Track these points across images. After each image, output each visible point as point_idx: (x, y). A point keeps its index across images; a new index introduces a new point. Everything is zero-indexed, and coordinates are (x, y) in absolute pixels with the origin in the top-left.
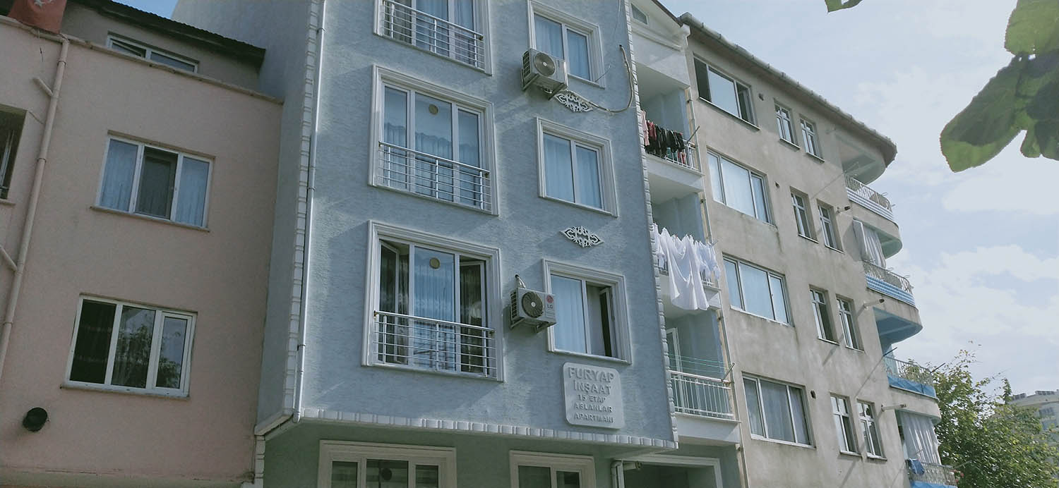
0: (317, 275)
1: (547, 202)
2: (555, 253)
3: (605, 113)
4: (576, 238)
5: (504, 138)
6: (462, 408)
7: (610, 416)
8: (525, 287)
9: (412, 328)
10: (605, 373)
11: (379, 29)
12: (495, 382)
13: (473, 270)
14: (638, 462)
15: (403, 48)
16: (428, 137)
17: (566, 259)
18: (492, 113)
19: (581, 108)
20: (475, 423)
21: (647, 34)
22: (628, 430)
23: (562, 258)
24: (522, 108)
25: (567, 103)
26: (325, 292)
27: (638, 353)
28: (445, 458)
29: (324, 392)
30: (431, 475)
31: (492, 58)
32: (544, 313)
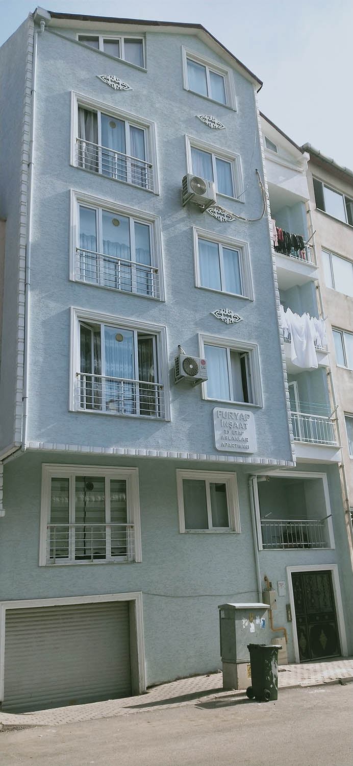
0: (34, 347)
1: (201, 291)
2: (207, 329)
3: (245, 222)
4: (223, 317)
5: (169, 243)
6: (141, 440)
7: (247, 444)
8: (185, 354)
9: (104, 383)
10: (244, 415)
11: (74, 162)
12: (164, 421)
13: (147, 342)
14: (267, 476)
15: (92, 176)
16: (113, 243)
17: (215, 333)
18: (159, 223)
19: (226, 219)
20: (152, 450)
21: (275, 159)
22: (260, 454)
23: (212, 332)
24: (182, 220)
25: (216, 215)
26: (41, 359)
27: (267, 399)
28: (130, 475)
29: (43, 430)
30: (121, 486)
31: (159, 182)
32: (199, 373)
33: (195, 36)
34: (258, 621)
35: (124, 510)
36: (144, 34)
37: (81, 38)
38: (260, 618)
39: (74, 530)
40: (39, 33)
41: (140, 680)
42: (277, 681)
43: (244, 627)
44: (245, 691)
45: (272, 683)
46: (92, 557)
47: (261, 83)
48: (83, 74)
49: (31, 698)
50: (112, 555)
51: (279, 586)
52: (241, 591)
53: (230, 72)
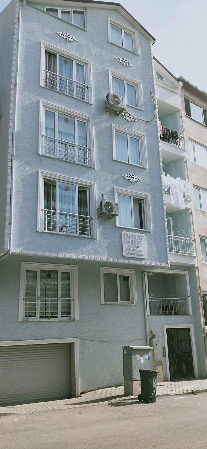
0: (17, 193)
1: (116, 162)
2: (120, 185)
3: (143, 122)
4: (129, 178)
5: (98, 133)
6: (79, 249)
7: (142, 253)
8: (106, 199)
9: (58, 215)
10: (140, 236)
11: (42, 84)
12: (93, 239)
13: (84, 192)
14: (153, 272)
15: (53, 92)
16: (64, 133)
17: (124, 187)
18: (92, 122)
19: (132, 120)
20: (85, 256)
21: (163, 85)
22: (149, 259)
23: (122, 187)
24: (106, 120)
25: (126, 118)
26: (20, 200)
27: (154, 227)
28: (73, 270)
29: (22, 242)
30: (67, 276)
31: (93, 97)
32: (114, 211)
33: (116, 10)
34: (145, 356)
35: (69, 290)
36: (85, 8)
37: (47, 9)
38: (147, 355)
39: (39, 301)
40: (23, 6)
41: (76, 389)
42: (156, 391)
43: (137, 360)
44: (137, 397)
45: (153, 393)
46: (50, 317)
47: (155, 40)
48: (48, 32)
49: (12, 398)
50: (61, 316)
51: (159, 336)
52: (136, 339)
53: (136, 32)
